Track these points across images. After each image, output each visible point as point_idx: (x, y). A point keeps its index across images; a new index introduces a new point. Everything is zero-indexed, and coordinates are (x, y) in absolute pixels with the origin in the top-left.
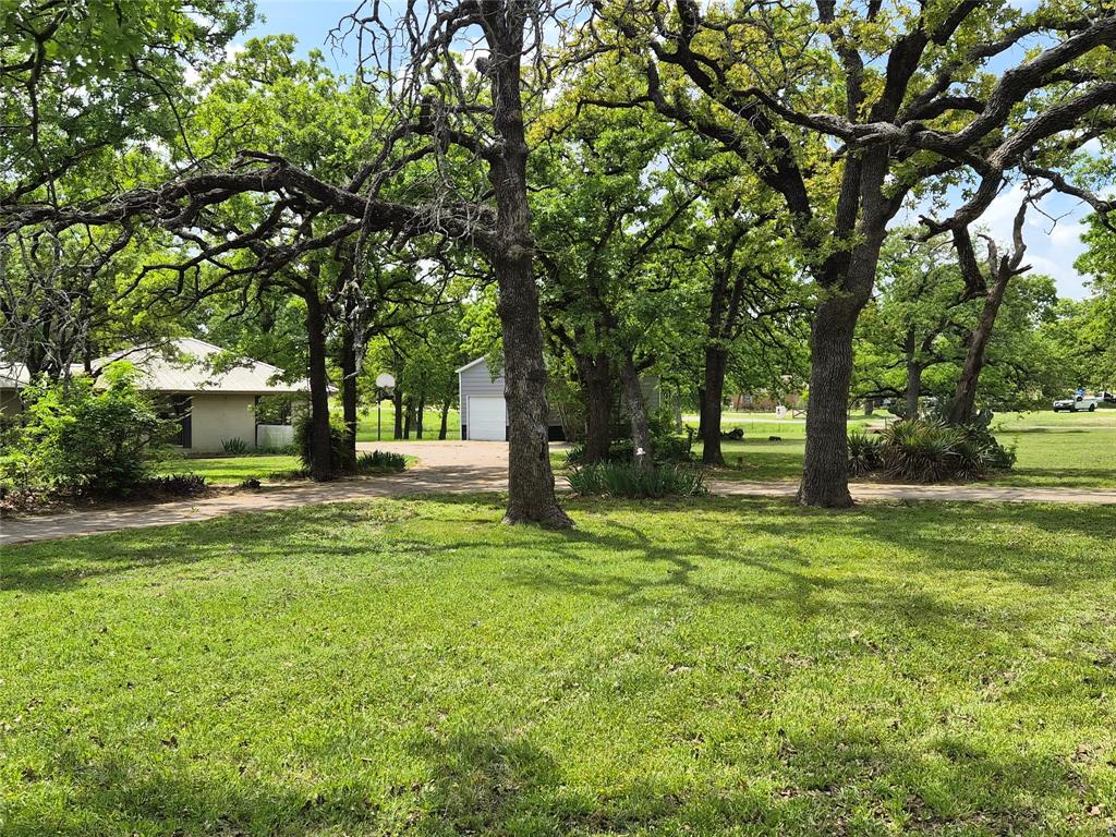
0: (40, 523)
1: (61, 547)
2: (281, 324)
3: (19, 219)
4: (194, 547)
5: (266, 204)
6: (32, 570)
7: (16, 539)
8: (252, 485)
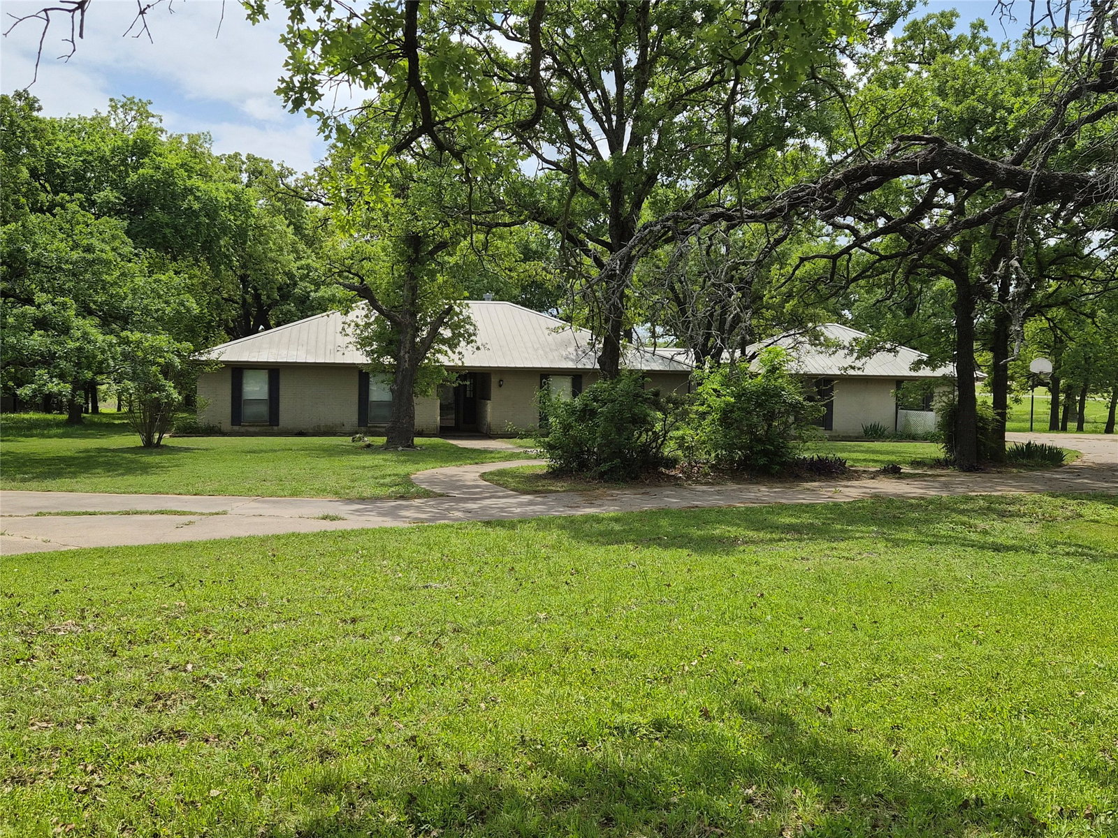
0: (703, 492)
1: (722, 515)
2: (925, 308)
3: (698, 223)
4: (839, 527)
5: (917, 186)
6: (699, 533)
7: (685, 504)
8: (892, 471)
